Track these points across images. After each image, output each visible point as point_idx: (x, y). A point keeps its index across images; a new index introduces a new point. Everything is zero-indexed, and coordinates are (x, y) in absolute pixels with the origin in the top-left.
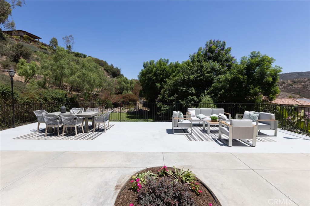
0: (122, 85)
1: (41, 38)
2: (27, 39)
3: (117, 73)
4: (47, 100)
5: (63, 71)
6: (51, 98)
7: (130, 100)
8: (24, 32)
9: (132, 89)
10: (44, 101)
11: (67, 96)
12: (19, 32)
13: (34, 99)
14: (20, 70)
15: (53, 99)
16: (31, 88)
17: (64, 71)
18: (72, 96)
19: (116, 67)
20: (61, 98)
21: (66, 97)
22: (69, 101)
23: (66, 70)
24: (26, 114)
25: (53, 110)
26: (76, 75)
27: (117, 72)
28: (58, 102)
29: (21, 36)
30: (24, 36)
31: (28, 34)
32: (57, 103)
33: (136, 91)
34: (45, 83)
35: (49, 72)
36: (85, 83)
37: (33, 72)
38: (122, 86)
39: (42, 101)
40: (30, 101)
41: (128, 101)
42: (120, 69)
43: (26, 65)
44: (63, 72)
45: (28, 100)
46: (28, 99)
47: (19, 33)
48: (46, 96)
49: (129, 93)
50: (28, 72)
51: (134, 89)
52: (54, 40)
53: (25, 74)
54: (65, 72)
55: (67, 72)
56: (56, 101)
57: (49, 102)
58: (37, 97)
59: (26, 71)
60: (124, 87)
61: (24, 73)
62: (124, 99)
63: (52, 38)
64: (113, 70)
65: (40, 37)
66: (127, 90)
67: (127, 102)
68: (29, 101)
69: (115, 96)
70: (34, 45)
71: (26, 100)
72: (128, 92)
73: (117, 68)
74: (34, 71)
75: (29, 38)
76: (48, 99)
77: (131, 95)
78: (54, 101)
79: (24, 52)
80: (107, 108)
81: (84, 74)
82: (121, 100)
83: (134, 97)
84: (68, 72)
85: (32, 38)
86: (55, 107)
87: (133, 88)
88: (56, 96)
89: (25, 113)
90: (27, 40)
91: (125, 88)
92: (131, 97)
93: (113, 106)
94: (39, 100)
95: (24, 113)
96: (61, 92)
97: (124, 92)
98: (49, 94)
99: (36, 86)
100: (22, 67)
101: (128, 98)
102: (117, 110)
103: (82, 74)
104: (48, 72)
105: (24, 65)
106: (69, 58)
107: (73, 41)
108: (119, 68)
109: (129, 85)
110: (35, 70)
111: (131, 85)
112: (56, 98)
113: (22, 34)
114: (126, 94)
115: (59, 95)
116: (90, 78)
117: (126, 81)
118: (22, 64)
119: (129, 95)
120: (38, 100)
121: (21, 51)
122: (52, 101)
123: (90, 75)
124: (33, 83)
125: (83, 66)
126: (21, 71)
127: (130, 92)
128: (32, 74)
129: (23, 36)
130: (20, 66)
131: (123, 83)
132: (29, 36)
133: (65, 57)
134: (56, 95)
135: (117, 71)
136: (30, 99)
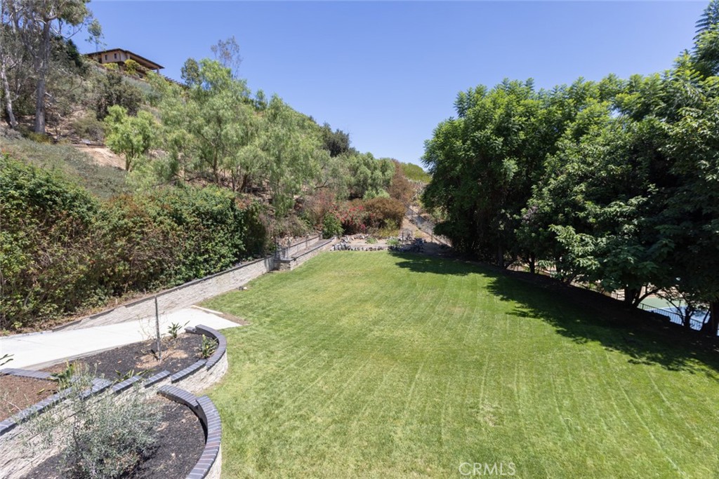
0: (361, 173)
1: (163, 68)
2: (133, 68)
3: (342, 145)
4: (181, 217)
5: (222, 130)
6: (194, 212)
7: (387, 215)
8: (126, 52)
9: (387, 184)
10: (173, 223)
11: (237, 207)
12: (115, 54)
13: (143, 216)
14: (113, 136)
15: (199, 215)
16: (140, 183)
17: (225, 131)
18: (247, 206)
19: (338, 130)
20: (220, 213)
21: (233, 210)
22: (241, 221)
23: (228, 126)
24: (121, 268)
25: (199, 250)
26: (257, 143)
27: (340, 142)
28: (212, 224)
29: (121, 63)
30: (126, 62)
31: (133, 56)
32: (208, 227)
33: (400, 191)
34: (174, 168)
35: (184, 135)
36: (283, 166)
37: (144, 142)
38: (362, 175)
39: (169, 221)
40: (131, 224)
41: (381, 217)
42: (348, 135)
43: (126, 121)
44: (223, 133)
45: (126, 220)
46: (124, 216)
47: (116, 57)
48: (177, 206)
49: (380, 195)
50: (131, 141)
51: (391, 183)
52: (191, 65)
53: (126, 147)
54: (227, 133)
55: (233, 132)
56: (207, 221)
57: (187, 224)
58: (152, 210)
59: (128, 138)
60: (366, 179)
61: (123, 145)
62: (370, 212)
63: (186, 60)
64: (332, 136)
65: (161, 65)
66: (374, 186)
67: (379, 220)
68: (126, 224)
69: (347, 203)
70: (148, 82)
71: (119, 219)
72: (377, 193)
73: (341, 132)
74: (146, 138)
75: (136, 65)
76: (185, 215)
77: (387, 201)
78: (203, 219)
79: (125, 95)
80: (328, 236)
81: (278, 139)
82: (363, 215)
83: (397, 206)
84: (236, 131)
85: (143, 66)
86: (205, 238)
87: (389, 182)
88: (207, 207)
89: (119, 262)
90: (134, 72)
91: (370, 181)
92: (387, 206)
93: (341, 230)
94: (159, 219)
95: (114, 265)
96: (218, 194)
97: (367, 192)
98: (186, 199)
99: (151, 178)
100: (116, 129)
101: (379, 208)
102: (354, 241)
103: (273, 138)
104: (181, 134)
105: (122, 121)
106: (236, 92)
107: (237, 54)
108: (345, 132)
109: (378, 173)
110: (149, 136)
111: (383, 173)
112: (207, 213)
113: (123, 59)
114: (373, 197)
115: (213, 202)
116: (297, 150)
117: (371, 161)
118: (118, 119)
119: (382, 201)
120: (155, 218)
121: (118, 93)
122: (195, 221)
123: (297, 141)
124: (144, 169)
125: (275, 116)
126: (117, 139)
127: (385, 194)
128: (143, 146)
129: (123, 63)
130: (112, 124)
131: (363, 168)
132: (137, 61)
133: (224, 89)
134: (205, 203)
135: (342, 140)
136: (130, 217)
